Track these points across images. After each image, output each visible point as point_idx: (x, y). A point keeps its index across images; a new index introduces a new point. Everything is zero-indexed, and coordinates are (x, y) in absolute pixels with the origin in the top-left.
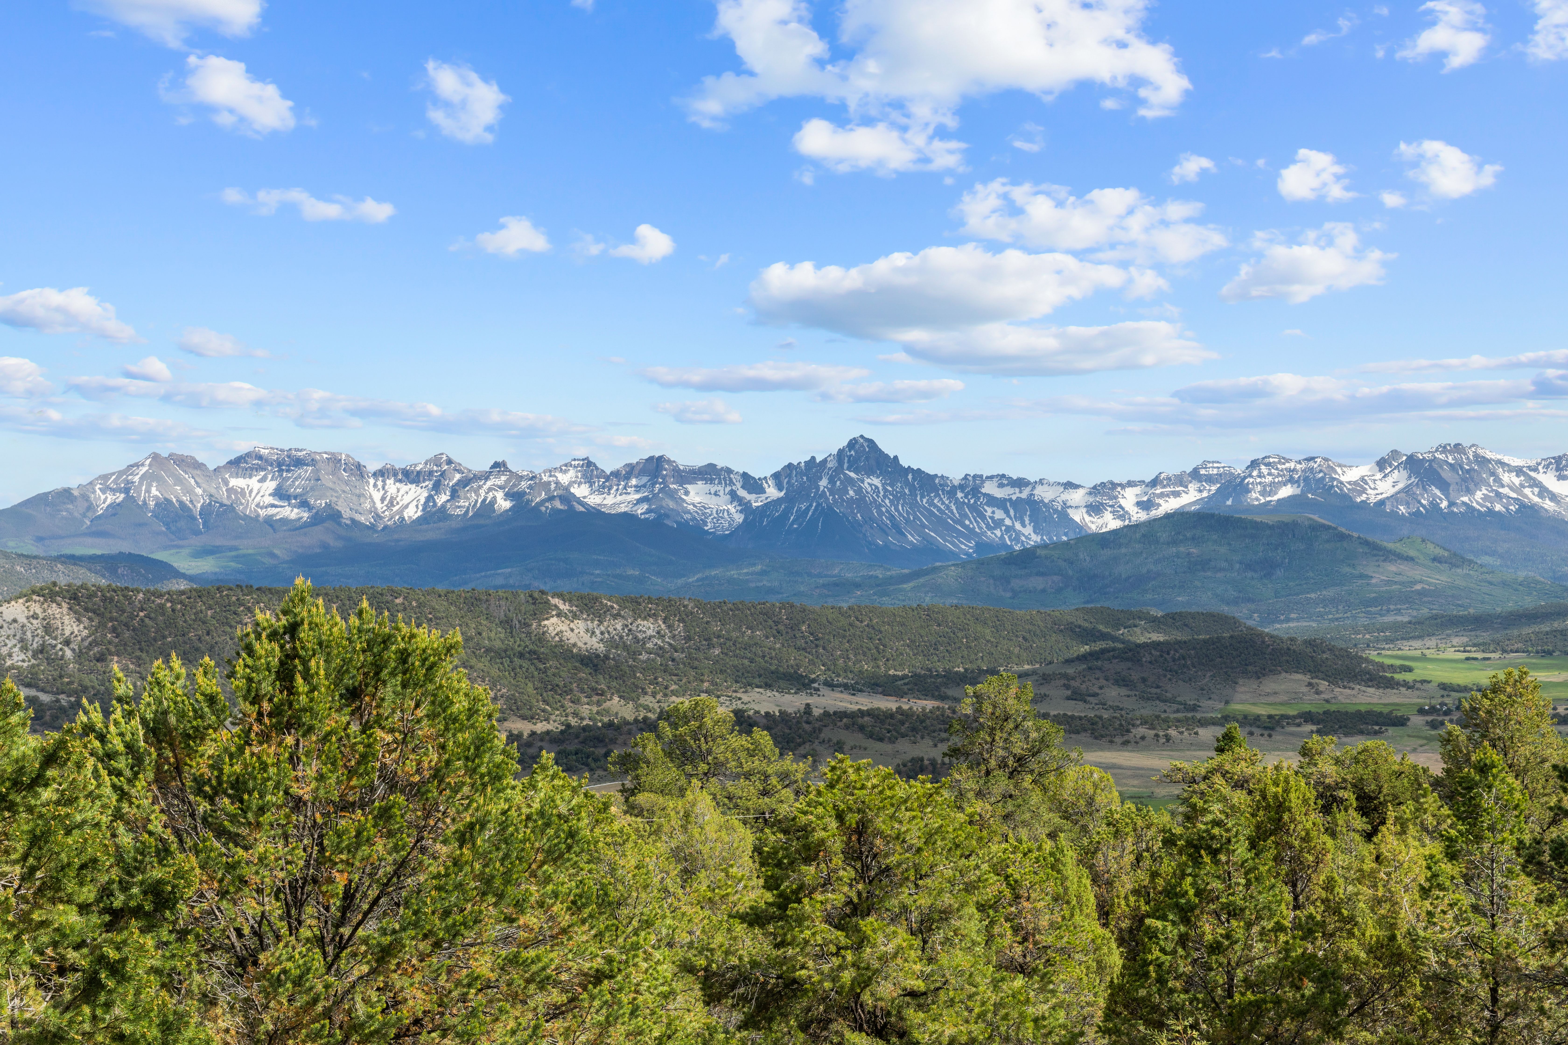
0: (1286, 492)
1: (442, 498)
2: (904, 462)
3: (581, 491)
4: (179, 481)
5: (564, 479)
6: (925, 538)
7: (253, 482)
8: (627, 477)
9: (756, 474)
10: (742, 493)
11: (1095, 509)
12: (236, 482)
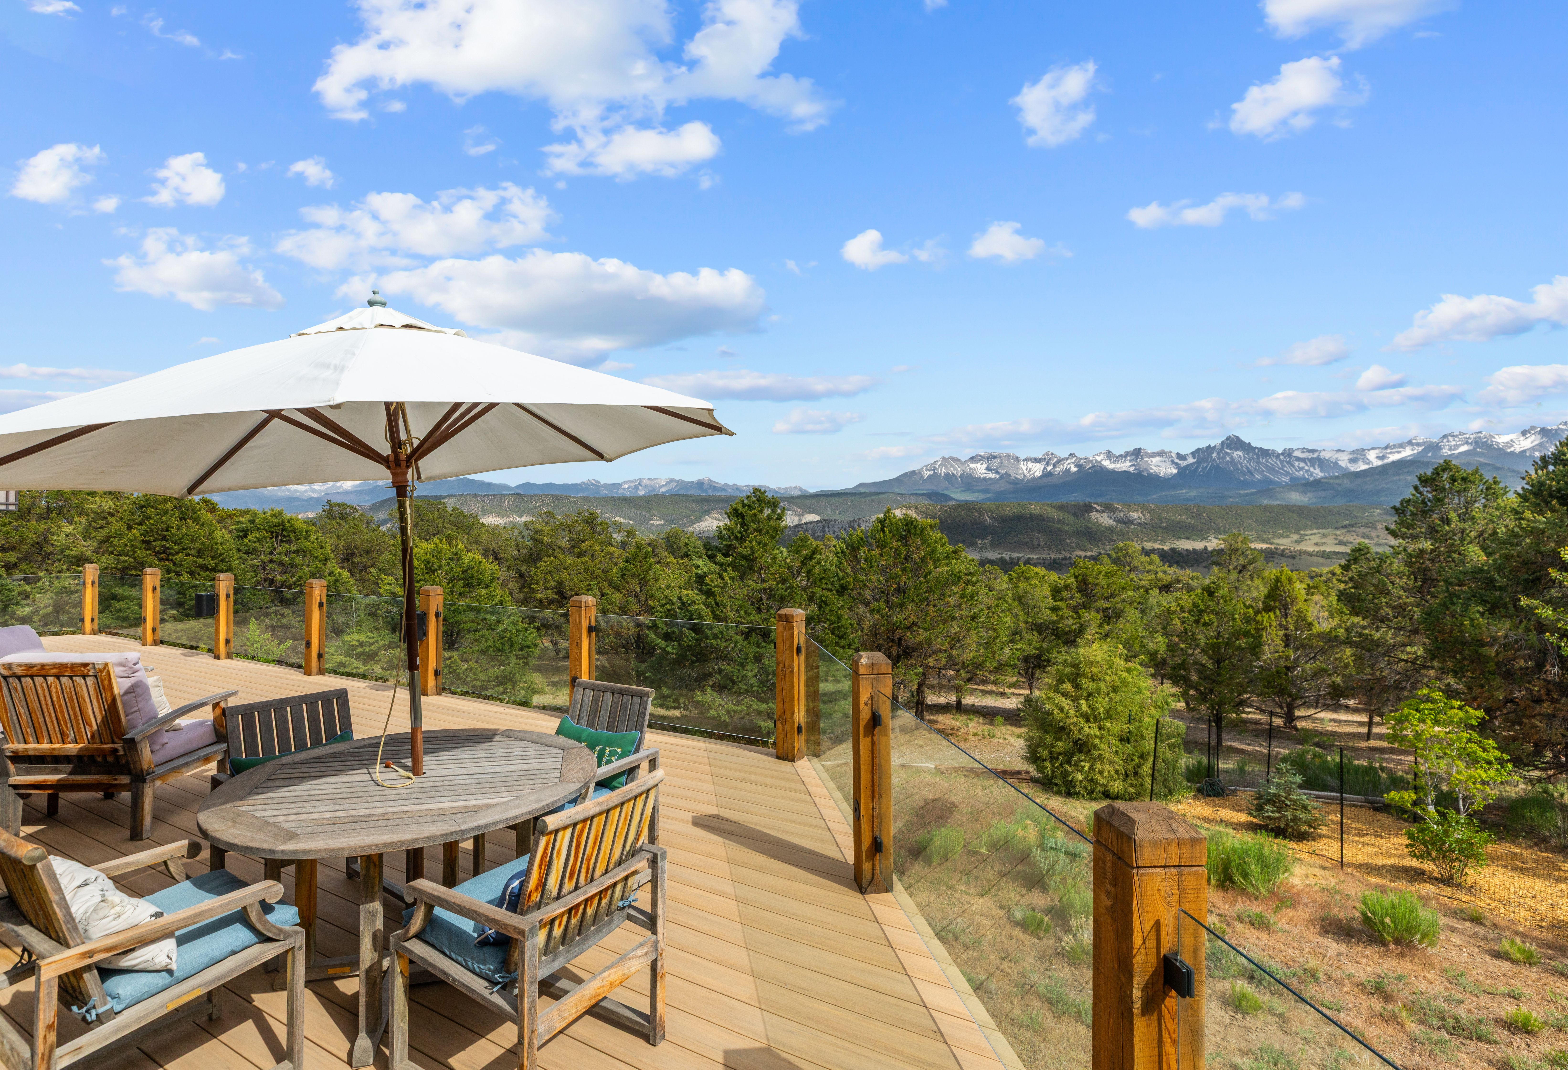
0: (1464, 448)
1: (1049, 468)
2: (1254, 445)
3: (1106, 463)
4: (952, 466)
5: (1099, 458)
6: (1264, 476)
7: (978, 465)
8: (1126, 456)
9: (1183, 453)
10: (1177, 461)
11: (1353, 461)
12: (972, 465)
